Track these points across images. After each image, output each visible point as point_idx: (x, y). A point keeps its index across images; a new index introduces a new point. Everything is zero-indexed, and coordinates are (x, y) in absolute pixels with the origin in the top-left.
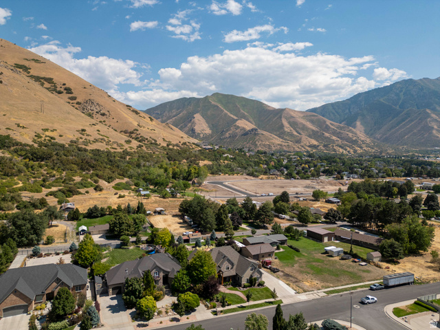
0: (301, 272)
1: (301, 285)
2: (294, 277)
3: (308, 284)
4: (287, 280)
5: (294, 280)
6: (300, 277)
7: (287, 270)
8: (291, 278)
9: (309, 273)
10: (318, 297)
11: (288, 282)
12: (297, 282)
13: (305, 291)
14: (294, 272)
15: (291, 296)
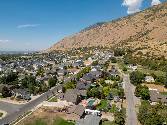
0: (47, 117)
1: (43, 110)
2: (48, 112)
3: (41, 111)
4: (50, 110)
5: (47, 111)
6: (46, 114)
7: (54, 115)
8: (49, 111)
9: (43, 118)
10: (34, 108)
11: (49, 108)
12: (46, 110)
13: (40, 108)
14: (50, 115)
15: (44, 104)
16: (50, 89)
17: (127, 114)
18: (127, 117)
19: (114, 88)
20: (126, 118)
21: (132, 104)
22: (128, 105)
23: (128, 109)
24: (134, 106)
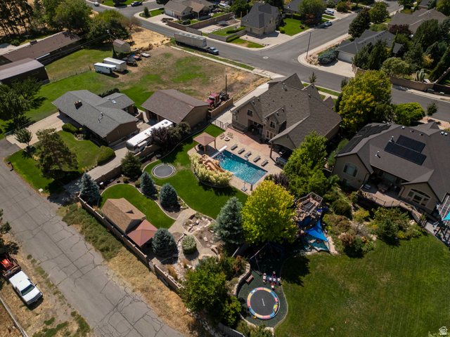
1: (247, 81)
3: (240, 78)
8: (237, 87)
13: (263, 77)
17: (78, 235)
18: (65, 224)
20: (61, 218)
21: (112, 329)
22: (128, 300)
23: (96, 266)
24: (91, 327)
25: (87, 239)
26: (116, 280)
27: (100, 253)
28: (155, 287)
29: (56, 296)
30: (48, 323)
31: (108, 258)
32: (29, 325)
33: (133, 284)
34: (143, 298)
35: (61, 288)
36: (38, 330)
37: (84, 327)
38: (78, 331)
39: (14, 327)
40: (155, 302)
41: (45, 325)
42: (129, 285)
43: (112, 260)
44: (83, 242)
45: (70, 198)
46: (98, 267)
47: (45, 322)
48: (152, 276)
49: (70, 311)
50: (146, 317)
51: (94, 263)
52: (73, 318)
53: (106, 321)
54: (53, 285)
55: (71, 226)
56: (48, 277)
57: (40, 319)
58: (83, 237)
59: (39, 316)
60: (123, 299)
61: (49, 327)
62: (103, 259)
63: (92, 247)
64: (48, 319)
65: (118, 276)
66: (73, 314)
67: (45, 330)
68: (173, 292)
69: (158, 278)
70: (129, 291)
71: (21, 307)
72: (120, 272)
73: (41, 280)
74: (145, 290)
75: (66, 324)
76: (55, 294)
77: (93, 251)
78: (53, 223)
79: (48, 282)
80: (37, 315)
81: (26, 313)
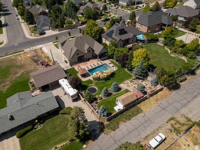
0: (22, 66)
1: (33, 54)
2: (33, 60)
3: (29, 55)
4: (39, 57)
5: (35, 57)
6: (28, 61)
9: (17, 66)
10: (31, 48)
11: (41, 54)
13: (35, 50)
14: (28, 66)
15: (46, 46)
16: (81, 26)
17: (126, 123)
19: (184, 55)
20: (113, 132)
21: (172, 110)
22: (161, 105)
23: (145, 115)
24: (172, 116)
25: (129, 119)
26: (152, 109)
27: (138, 114)
28: (156, 98)
29: (159, 129)
30: (171, 131)
31: (141, 111)
32: (173, 138)
33: (154, 104)
34: (160, 101)
35: (155, 128)
36: (175, 134)
37: (172, 119)
38: (174, 120)
39: (174, 145)
40: (162, 98)
41: (172, 132)
42: (154, 105)
43: (143, 110)
44: (131, 121)
45: (98, 129)
46: (146, 115)
47: (171, 132)
48: (151, 98)
49: (166, 124)
50: (167, 101)
51: (143, 116)
52: (169, 122)
53: (169, 112)
54: (154, 131)
55: (119, 127)
56: (149, 134)
57: (170, 134)
58: (128, 121)
59: (169, 135)
60: (161, 107)
61: (173, 130)
62: (142, 113)
63: (135, 117)
64: (170, 131)
65: (150, 108)
66: (167, 122)
67: (174, 132)
68: (158, 93)
69: (153, 96)
70: (157, 105)
71: (165, 143)
72: (148, 107)
73: (151, 136)
74: (157, 100)
75: (172, 125)
76: (158, 130)
77: (137, 117)
78: (115, 136)
79: (152, 134)
80: (168, 136)
81: (168, 140)
